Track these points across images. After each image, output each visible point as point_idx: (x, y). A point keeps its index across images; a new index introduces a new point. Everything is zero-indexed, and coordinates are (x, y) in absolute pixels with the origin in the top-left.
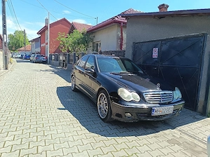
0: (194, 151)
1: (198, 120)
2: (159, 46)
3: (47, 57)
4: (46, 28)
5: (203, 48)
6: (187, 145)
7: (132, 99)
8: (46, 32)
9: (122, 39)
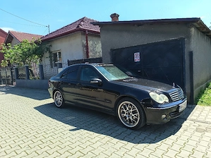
9: (87, 47)
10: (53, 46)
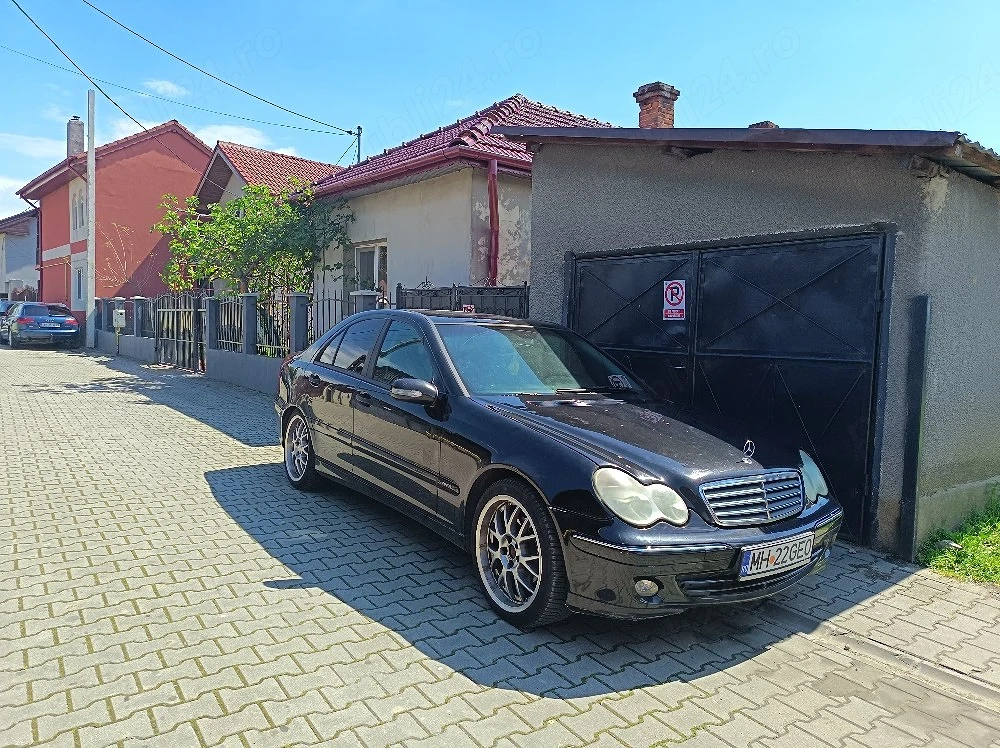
0: (930, 715)
1: (889, 580)
2: (690, 270)
3: (81, 317)
4: (73, 167)
5: (879, 284)
6: (896, 695)
7: (657, 515)
8: (75, 186)
9: (492, 233)
10: (361, 218)
